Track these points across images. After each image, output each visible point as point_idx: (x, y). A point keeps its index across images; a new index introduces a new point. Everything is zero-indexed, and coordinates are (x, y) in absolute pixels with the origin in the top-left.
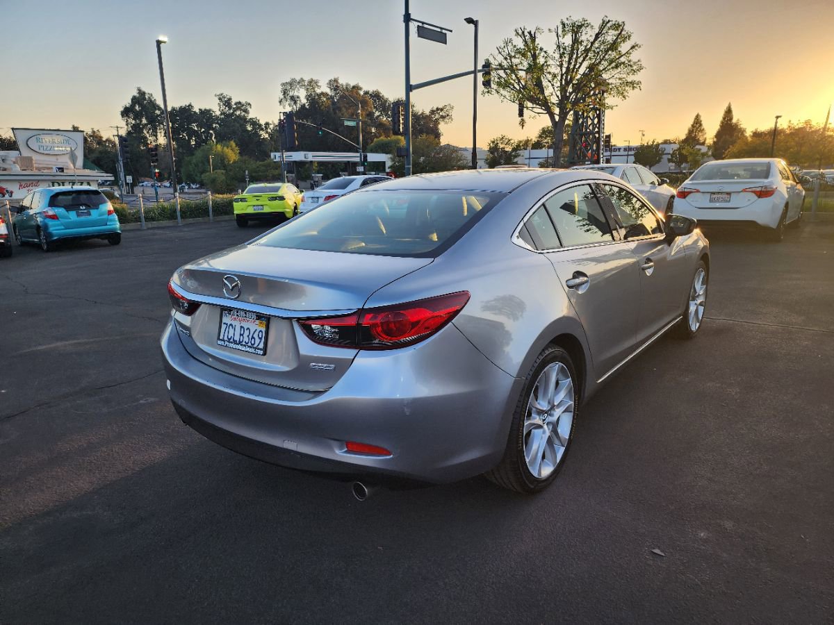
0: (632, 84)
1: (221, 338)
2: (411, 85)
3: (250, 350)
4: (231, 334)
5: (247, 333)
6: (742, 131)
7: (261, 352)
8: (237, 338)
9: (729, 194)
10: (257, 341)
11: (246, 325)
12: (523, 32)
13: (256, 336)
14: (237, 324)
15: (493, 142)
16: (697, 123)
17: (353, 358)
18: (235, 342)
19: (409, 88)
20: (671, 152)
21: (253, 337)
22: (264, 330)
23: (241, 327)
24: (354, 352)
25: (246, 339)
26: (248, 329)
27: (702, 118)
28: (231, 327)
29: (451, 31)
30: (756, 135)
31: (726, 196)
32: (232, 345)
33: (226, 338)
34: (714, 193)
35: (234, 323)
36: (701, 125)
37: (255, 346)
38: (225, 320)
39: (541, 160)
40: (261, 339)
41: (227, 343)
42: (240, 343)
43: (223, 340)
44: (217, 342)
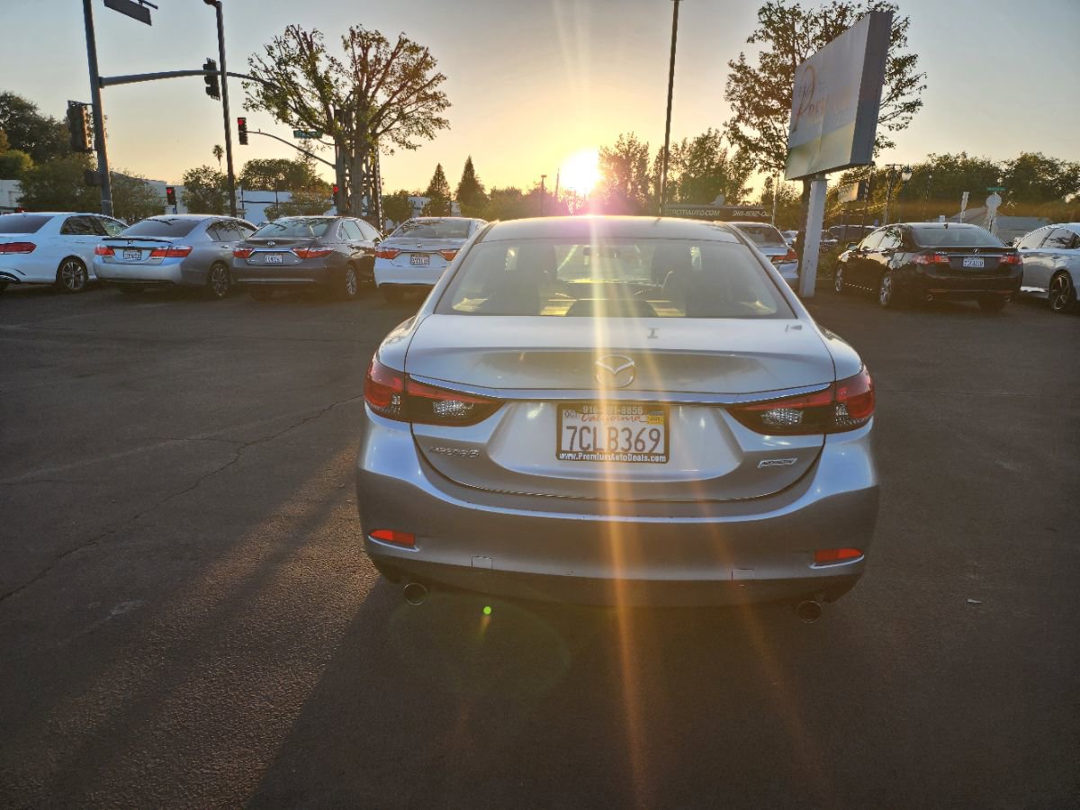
0: (439, 122)
1: (565, 446)
2: (101, 78)
3: (639, 459)
4: (587, 441)
5: (623, 435)
6: (481, 189)
7: (664, 458)
8: (602, 445)
10: (650, 443)
11: (618, 426)
12: (297, 33)
13: (645, 437)
15: (191, 175)
16: (439, 176)
17: (821, 445)
19: (98, 83)
20: (422, 207)
21: (639, 440)
22: (661, 428)
24: (820, 437)
25: (624, 445)
26: (625, 430)
27: (443, 170)
28: (585, 432)
29: (156, 8)
30: (494, 192)
33: (576, 448)
35: (589, 425)
36: (443, 177)
37: (646, 451)
38: (567, 422)
39: (268, 205)
40: (655, 440)
41: (581, 455)
43: (571, 451)
44: (558, 456)
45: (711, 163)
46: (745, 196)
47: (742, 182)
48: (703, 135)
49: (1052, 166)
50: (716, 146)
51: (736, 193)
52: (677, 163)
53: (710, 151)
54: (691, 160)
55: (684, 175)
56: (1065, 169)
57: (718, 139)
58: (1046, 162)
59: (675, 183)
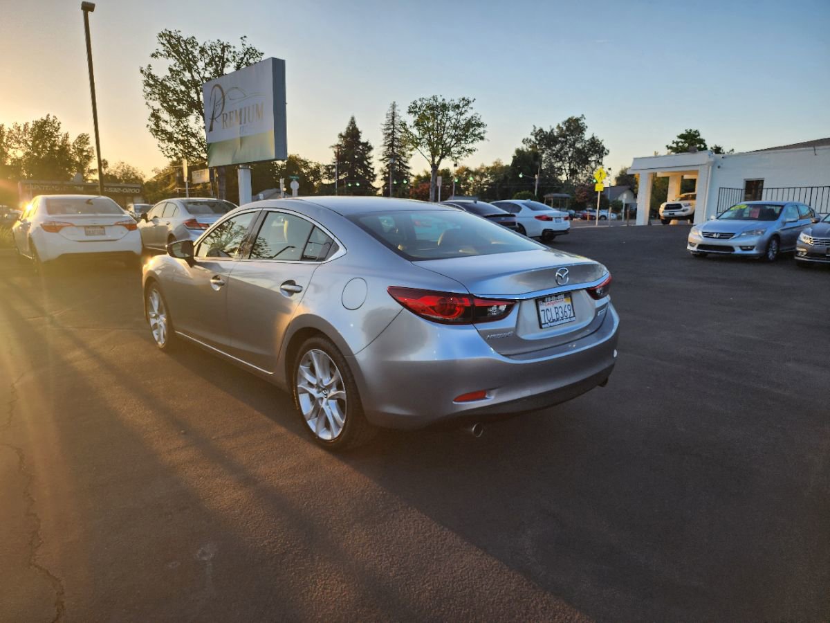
1: (543, 322)
4: (549, 316)
5: (560, 310)
8: (555, 317)
9: (102, 227)
10: (568, 312)
11: (557, 305)
13: (567, 310)
14: (551, 307)
18: (554, 320)
21: (565, 312)
23: (555, 308)
25: (561, 315)
26: (560, 307)
28: (547, 311)
31: (101, 229)
32: (552, 324)
33: (547, 321)
34: (88, 227)
35: (549, 307)
37: (568, 316)
38: (541, 308)
40: (570, 310)
41: (549, 324)
42: (558, 320)
43: (545, 323)
44: (541, 327)
45: (54, 145)
46: (92, 175)
47: (86, 163)
48: (42, 120)
49: (306, 164)
50: (57, 131)
51: (83, 172)
52: (19, 142)
53: (51, 135)
54: (33, 142)
55: (27, 154)
56: (312, 166)
57: (56, 125)
58: (302, 161)
59: (20, 160)
